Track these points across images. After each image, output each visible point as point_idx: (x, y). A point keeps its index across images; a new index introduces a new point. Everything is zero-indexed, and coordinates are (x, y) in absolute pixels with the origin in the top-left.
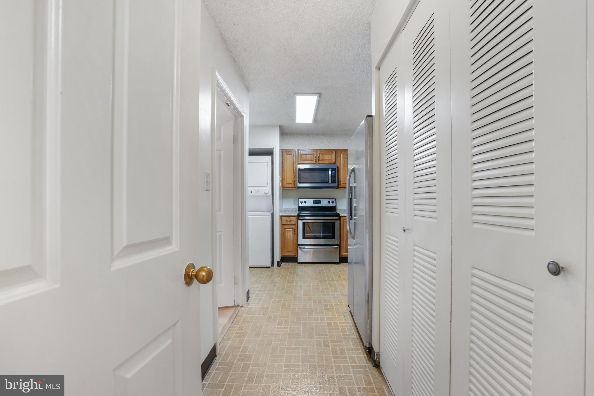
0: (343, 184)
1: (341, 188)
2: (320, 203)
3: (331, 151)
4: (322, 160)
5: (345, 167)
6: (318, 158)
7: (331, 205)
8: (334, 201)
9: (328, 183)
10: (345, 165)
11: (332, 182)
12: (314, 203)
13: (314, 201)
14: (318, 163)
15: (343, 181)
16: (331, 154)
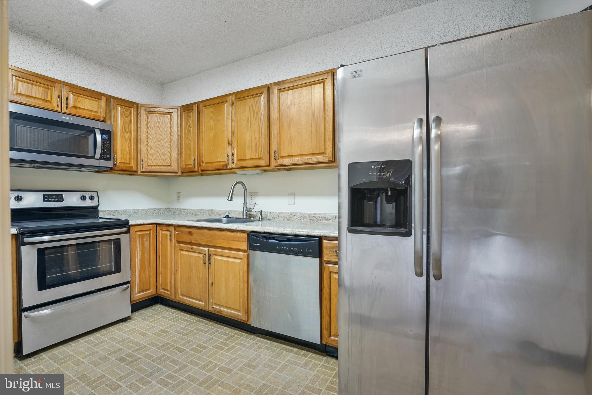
0: (121, 163)
1: (116, 172)
2: (63, 201)
3: (96, 95)
4: (75, 107)
5: (125, 133)
6: (64, 100)
7: (88, 203)
8: (94, 195)
9: (93, 158)
10: (125, 127)
11: (101, 158)
12: (44, 201)
13: (44, 195)
14: (64, 110)
15: (121, 158)
16: (96, 101)
